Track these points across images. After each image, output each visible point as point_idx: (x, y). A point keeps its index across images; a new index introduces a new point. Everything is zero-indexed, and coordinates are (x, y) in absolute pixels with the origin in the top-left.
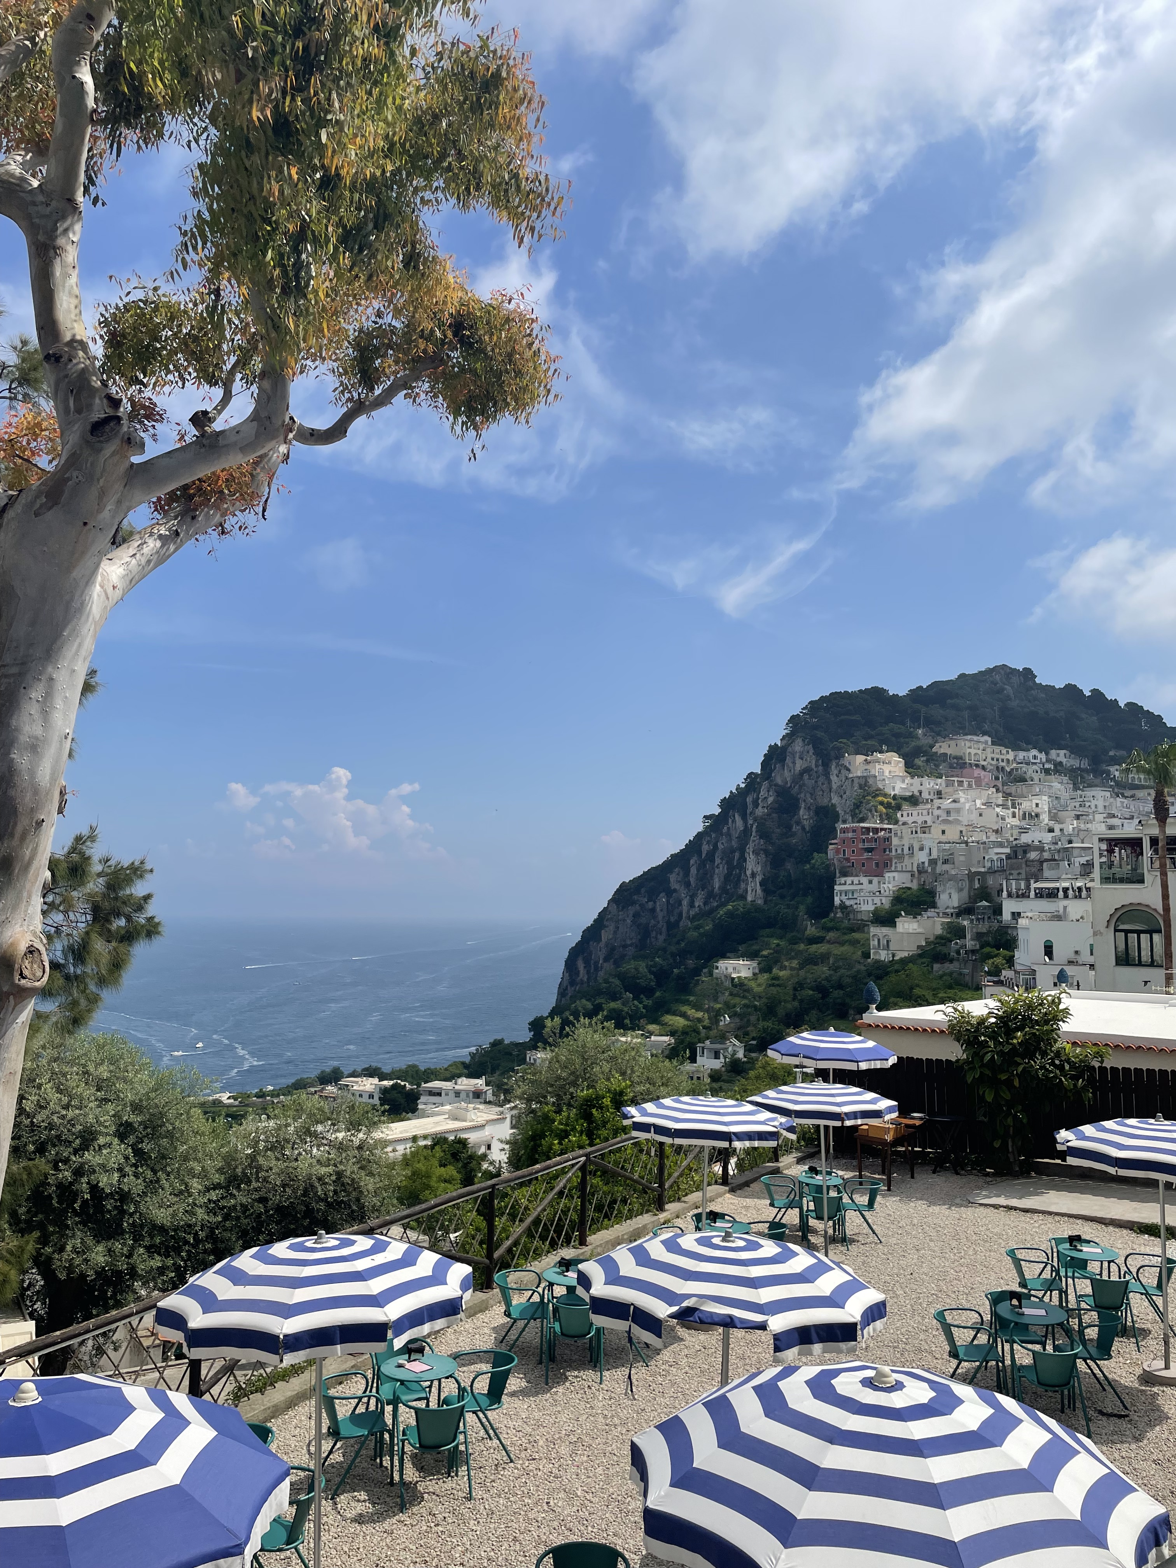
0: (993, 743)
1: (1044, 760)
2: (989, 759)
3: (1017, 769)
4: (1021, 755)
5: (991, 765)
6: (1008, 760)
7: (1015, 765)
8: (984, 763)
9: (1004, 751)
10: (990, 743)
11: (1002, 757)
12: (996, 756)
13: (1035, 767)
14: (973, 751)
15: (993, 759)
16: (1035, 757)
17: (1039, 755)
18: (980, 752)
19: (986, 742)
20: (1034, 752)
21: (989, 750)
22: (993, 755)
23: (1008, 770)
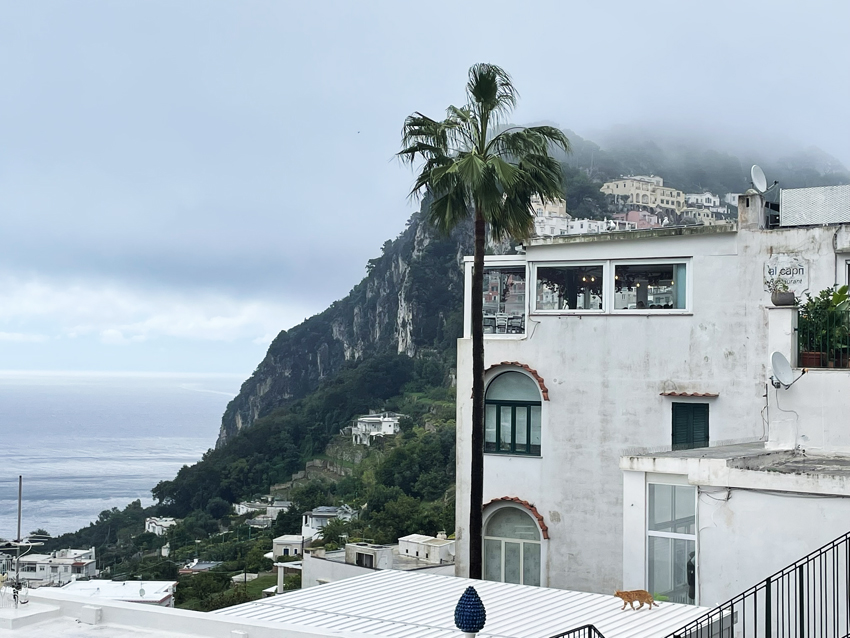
0: (665, 185)
1: (718, 203)
2: (658, 202)
3: (687, 213)
4: (693, 198)
5: (661, 208)
6: (679, 203)
7: (685, 208)
8: (653, 206)
9: (675, 193)
10: (661, 184)
11: (673, 199)
12: (665, 198)
13: (706, 211)
14: (642, 193)
15: (662, 202)
16: (708, 200)
17: (713, 199)
18: (648, 193)
19: (658, 183)
20: (708, 195)
21: (659, 192)
22: (663, 198)
23: (679, 213)
